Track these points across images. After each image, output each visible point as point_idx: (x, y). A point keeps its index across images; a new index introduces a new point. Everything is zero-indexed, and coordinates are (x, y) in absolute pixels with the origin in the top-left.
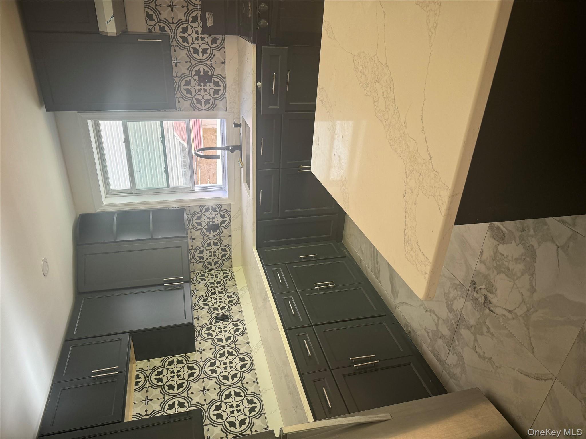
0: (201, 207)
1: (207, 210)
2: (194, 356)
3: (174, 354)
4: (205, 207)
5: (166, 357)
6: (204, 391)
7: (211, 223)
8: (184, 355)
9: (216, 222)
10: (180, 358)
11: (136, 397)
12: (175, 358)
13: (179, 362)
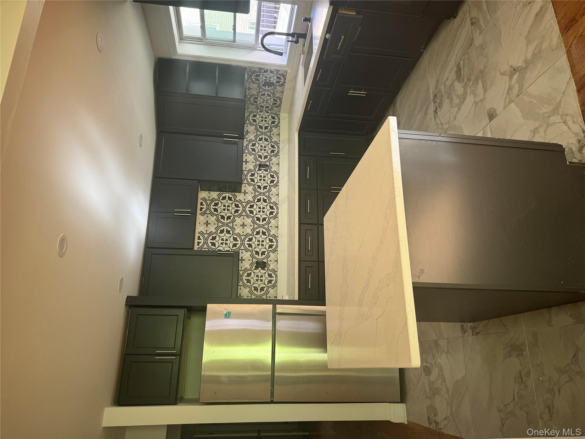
0: (260, 69)
1: (266, 71)
2: (240, 197)
3: (227, 192)
4: (264, 69)
5: (221, 193)
6: (243, 225)
7: (268, 81)
8: (233, 193)
9: (272, 81)
10: (231, 196)
11: (200, 219)
12: (227, 195)
13: (230, 199)
